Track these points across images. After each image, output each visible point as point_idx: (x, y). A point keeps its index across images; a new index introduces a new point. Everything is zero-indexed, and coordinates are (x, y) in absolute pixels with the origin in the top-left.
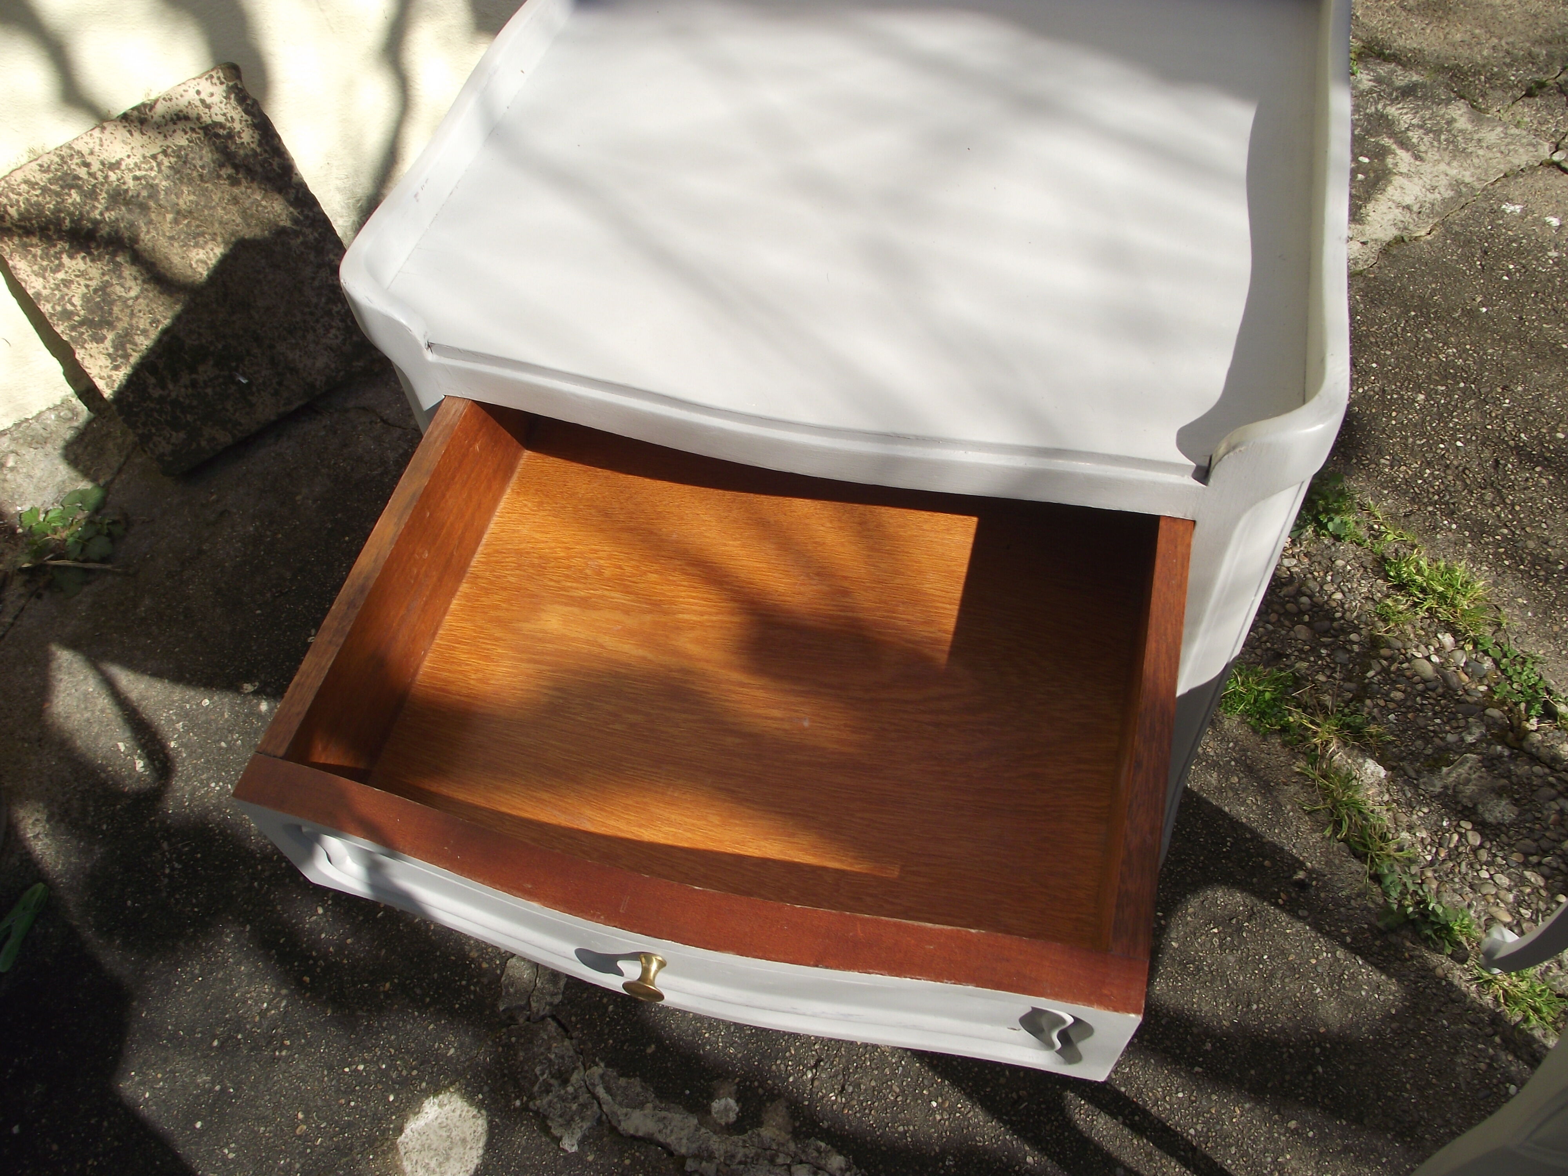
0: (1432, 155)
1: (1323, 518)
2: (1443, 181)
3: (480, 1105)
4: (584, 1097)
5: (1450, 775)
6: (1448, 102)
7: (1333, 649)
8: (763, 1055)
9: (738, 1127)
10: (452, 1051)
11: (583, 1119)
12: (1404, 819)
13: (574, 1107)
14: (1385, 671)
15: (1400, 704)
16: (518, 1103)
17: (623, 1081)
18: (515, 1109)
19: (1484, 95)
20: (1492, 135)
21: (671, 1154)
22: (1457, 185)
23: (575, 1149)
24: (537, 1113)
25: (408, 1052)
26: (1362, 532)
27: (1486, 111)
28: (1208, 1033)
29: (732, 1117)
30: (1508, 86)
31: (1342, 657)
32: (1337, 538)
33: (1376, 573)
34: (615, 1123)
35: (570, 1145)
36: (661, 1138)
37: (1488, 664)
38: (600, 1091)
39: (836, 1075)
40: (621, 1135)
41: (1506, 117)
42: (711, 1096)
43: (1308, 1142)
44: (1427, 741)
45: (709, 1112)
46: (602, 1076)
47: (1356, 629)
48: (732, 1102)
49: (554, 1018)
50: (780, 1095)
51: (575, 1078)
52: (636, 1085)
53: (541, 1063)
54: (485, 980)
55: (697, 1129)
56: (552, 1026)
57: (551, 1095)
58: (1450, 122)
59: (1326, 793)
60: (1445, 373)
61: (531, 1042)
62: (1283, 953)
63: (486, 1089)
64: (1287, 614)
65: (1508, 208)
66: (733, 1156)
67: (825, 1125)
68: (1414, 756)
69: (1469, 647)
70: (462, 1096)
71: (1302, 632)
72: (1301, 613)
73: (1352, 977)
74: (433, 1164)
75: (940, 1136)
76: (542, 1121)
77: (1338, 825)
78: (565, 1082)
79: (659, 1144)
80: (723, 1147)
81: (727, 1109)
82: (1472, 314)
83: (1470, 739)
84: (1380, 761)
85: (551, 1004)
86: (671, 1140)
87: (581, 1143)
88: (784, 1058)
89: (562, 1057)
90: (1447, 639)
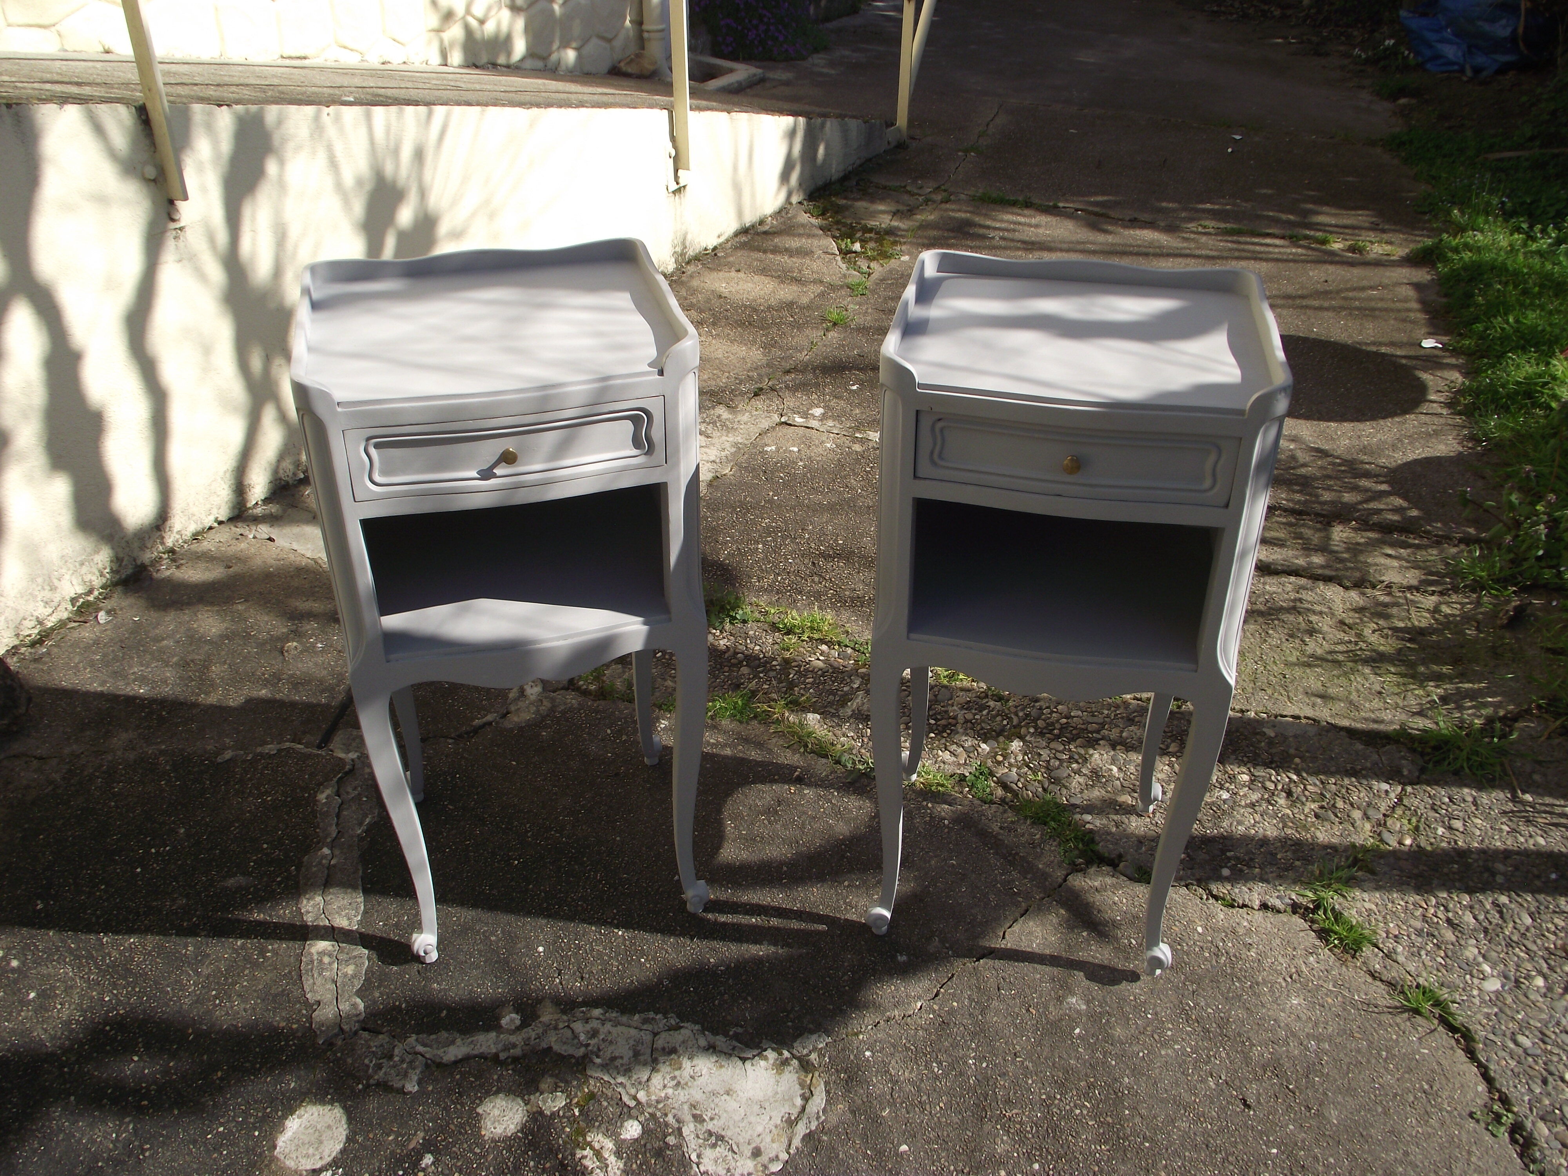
0: (716, 434)
1: (732, 613)
2: (727, 445)
3: (331, 1102)
4: (408, 1058)
5: (853, 705)
6: (713, 408)
7: (766, 672)
8: (522, 984)
9: (524, 1024)
10: (293, 1085)
11: (414, 1069)
12: (839, 733)
13: (405, 1066)
14: (799, 672)
15: (812, 684)
16: (360, 1086)
17: (433, 1037)
18: (360, 1091)
19: (732, 400)
20: (745, 417)
21: (486, 1058)
22: (736, 445)
23: (416, 1088)
24: (378, 1084)
25: (256, 1102)
26: (757, 615)
27: (736, 407)
28: (781, 864)
29: (518, 1022)
30: (743, 394)
31: (772, 674)
32: (744, 622)
33: (774, 632)
34: (438, 1060)
35: (412, 1087)
36: (476, 1052)
37: (849, 651)
38: (420, 1048)
39: (574, 974)
40: (446, 1065)
41: (749, 408)
42: (498, 1018)
43: (857, 887)
44: (835, 695)
45: (501, 1027)
46: (417, 1040)
47: (774, 659)
48: (514, 1015)
49: (364, 1029)
50: (543, 998)
51: (396, 1051)
52: (444, 1034)
53: (366, 1057)
54: (300, 1034)
55: (498, 1037)
56: (365, 1034)
57: (384, 1070)
58: (719, 416)
59: (793, 734)
60: (768, 531)
61: (353, 1050)
62: (805, 813)
63: (331, 1091)
64: (734, 665)
65: (768, 449)
66: (529, 1038)
67: (580, 999)
68: (831, 704)
69: (837, 647)
70: (315, 1104)
71: (745, 670)
72: (741, 662)
73: (845, 808)
74: (311, 1151)
75: (654, 974)
76: (385, 1087)
77: (806, 746)
78: (390, 1057)
79: (476, 1056)
80: (520, 1038)
81: (512, 1020)
82: (771, 501)
83: (856, 686)
84: (814, 712)
85: (358, 1021)
86: (483, 1049)
87: (419, 1083)
88: (536, 979)
89: (382, 1045)
90: (824, 647)
